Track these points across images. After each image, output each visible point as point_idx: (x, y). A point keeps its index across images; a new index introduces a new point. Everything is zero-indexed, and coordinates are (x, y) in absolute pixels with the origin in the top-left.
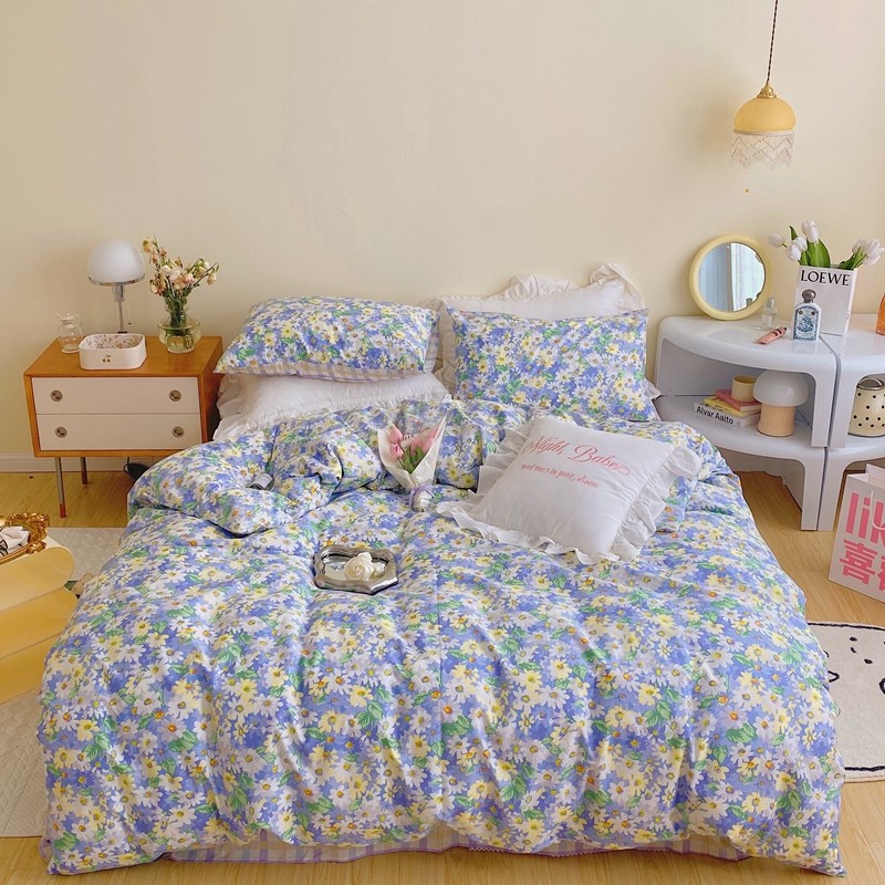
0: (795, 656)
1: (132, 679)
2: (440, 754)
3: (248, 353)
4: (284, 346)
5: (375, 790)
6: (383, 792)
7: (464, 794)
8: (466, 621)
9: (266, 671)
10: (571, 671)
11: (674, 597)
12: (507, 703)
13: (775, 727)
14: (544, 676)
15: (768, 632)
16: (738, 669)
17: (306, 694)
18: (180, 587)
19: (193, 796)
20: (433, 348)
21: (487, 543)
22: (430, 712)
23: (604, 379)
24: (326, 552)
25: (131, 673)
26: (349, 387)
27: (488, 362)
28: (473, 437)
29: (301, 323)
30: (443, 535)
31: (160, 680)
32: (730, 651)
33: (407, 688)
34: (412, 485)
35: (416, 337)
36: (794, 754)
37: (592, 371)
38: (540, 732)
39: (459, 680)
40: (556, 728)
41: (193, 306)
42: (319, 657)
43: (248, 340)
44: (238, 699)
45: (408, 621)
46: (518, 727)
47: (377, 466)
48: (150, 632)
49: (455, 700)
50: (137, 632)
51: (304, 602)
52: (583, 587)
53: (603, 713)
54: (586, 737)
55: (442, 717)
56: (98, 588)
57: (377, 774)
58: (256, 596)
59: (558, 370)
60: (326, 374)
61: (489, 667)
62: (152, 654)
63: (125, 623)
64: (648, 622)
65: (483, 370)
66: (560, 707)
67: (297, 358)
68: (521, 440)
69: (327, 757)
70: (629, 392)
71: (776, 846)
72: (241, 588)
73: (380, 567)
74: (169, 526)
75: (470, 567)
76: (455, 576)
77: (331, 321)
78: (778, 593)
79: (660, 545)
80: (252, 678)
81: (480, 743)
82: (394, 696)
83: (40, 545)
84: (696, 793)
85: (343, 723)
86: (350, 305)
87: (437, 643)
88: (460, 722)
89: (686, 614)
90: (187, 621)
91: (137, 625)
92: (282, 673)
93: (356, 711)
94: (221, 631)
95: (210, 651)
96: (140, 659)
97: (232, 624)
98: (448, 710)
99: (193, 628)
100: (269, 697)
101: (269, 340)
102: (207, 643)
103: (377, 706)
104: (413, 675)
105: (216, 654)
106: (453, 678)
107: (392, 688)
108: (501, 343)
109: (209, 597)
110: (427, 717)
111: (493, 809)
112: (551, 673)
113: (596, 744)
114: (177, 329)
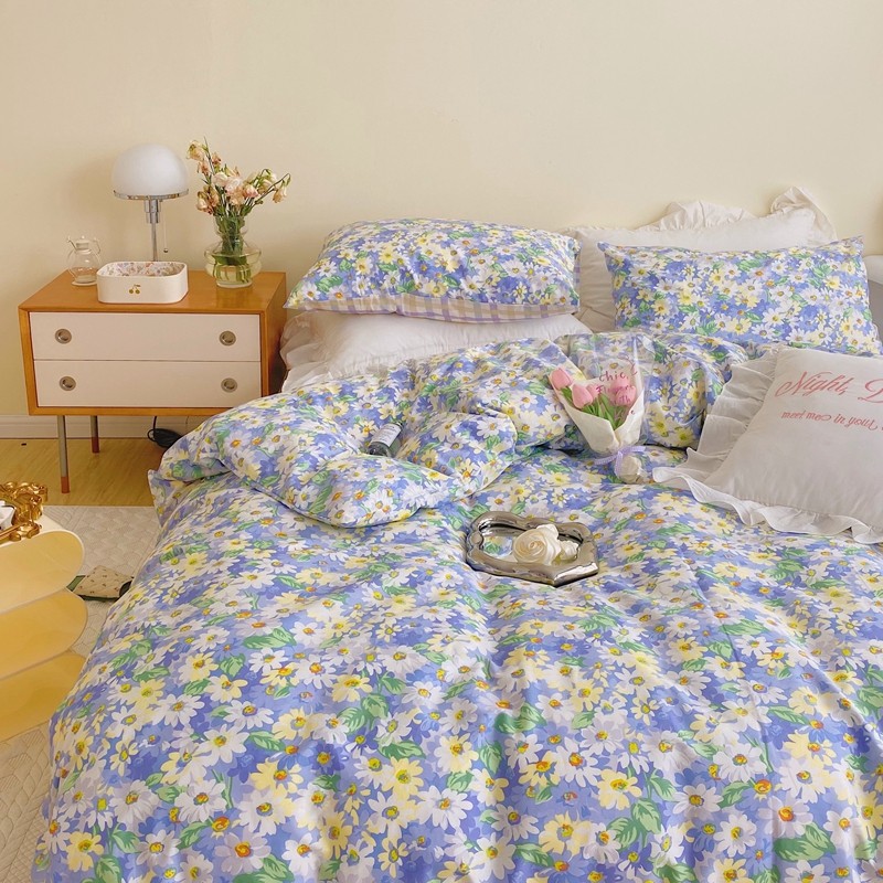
1: (175, 757)
3: (333, 283)
4: (383, 274)
9: (436, 744)
17: (515, 782)
18: (266, 594)
22: (753, 817)
23: (827, 320)
26: (468, 329)
28: (689, 377)
29: (406, 246)
31: (227, 760)
33: (705, 774)
37: (810, 311)
39: (802, 760)
41: (254, 230)
43: (332, 267)
44: (388, 794)
48: (213, 674)
49: (799, 796)
50: (189, 672)
55: (776, 828)
58: (398, 610)
59: (765, 310)
60: (438, 311)
61: (847, 737)
62: (216, 714)
63: (169, 658)
67: (400, 289)
72: (369, 594)
77: (447, 244)
80: (411, 757)
82: (679, 789)
83: (30, 528)
85: (586, 838)
86: (470, 226)
87: (744, 694)
88: (809, 836)
90: (280, 656)
91: (191, 661)
92: (467, 746)
93: (610, 816)
94: (344, 663)
95: (325, 702)
96: (193, 721)
97: (365, 657)
98: (786, 815)
99: (290, 667)
100: (447, 793)
101: (361, 267)
102: (319, 687)
103: (650, 809)
104: (715, 752)
105: (339, 708)
106: (789, 757)
107: (677, 775)
108: (682, 279)
109: (317, 611)
110: (748, 827)
114: (231, 256)
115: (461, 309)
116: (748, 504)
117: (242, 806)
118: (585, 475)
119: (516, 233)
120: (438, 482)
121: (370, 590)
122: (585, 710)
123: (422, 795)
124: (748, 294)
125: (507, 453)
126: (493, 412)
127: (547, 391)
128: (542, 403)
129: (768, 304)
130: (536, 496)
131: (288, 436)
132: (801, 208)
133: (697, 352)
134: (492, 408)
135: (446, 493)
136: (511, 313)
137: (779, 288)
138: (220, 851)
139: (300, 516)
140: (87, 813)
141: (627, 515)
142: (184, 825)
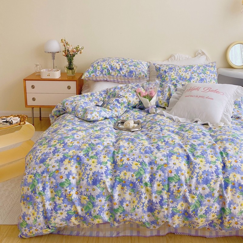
2: (167, 190)
3: (92, 72)
4: (103, 70)
5: (141, 205)
6: (143, 206)
7: (176, 207)
8: (175, 141)
9: (100, 156)
10: (216, 158)
12: (192, 170)
14: (206, 160)
17: (116, 164)
18: (70, 130)
22: (163, 172)
23: (206, 82)
25: (49, 156)
28: (167, 90)
29: (108, 63)
31: (59, 159)
33: (154, 163)
35: (144, 68)
37: (202, 80)
38: (207, 182)
39: (174, 161)
40: (212, 180)
43: (92, 68)
44: (90, 166)
45: (152, 141)
46: (197, 179)
48: (57, 143)
49: (173, 168)
50: (53, 143)
51: (114, 136)
53: (228, 175)
54: (223, 184)
55: (168, 174)
57: (142, 198)
58: (96, 133)
61: (185, 157)
62: (57, 150)
63: (49, 141)
66: (214, 172)
67: (107, 74)
69: (122, 189)
72: (91, 131)
75: (172, 127)
76: (167, 130)
77: (118, 62)
80: (95, 158)
81: (183, 186)
82: (149, 166)
83: (24, 123)
85: (129, 175)
86: (123, 59)
87: (164, 148)
88: (175, 177)
90: (71, 140)
91: (53, 141)
92: (107, 156)
93: (134, 171)
94: (84, 142)
95: (79, 149)
96: (53, 152)
97: (88, 141)
98: (170, 172)
99: (73, 142)
100: (102, 166)
101: (98, 68)
102: (78, 146)
103: (142, 170)
104: (156, 158)
105: (82, 150)
106: (172, 160)
107: (148, 163)
108: (172, 72)
109: (80, 133)
110: (162, 174)
111: (186, 214)
112: (209, 159)
113: (226, 188)
114: (70, 68)
115: (121, 79)
116: (176, 117)
117: (62, 168)
118: (143, 113)
119: (134, 60)
120: (109, 112)
121: (91, 130)
122: (131, 150)
123: (97, 166)
124: (187, 75)
125: (125, 107)
126: (123, 97)
127: (135, 93)
128: (134, 95)
129: (192, 78)
130: (131, 116)
131: (78, 102)
132: (203, 55)
133: (170, 85)
134: (122, 96)
135: (111, 114)
136: (132, 80)
137: (194, 74)
138: (57, 177)
139: (79, 118)
140: (31, 170)
141: (150, 119)
142: (50, 172)
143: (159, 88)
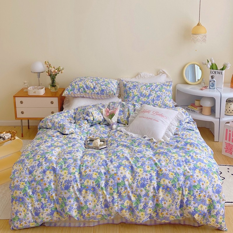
0: (210, 165)
1: (35, 170)
2: (117, 192)
4: (80, 89)
6: (101, 203)
7: (123, 204)
8: (124, 155)
9: (71, 168)
10: (151, 168)
11: (178, 150)
12: (134, 177)
13: (205, 185)
14: (144, 170)
15: (203, 159)
16: (195, 168)
17: (81, 175)
18: (49, 147)
19: (50, 205)
20: (118, 91)
21: (130, 137)
22: (114, 180)
23: (162, 99)
24: (88, 140)
25: (35, 169)
26: (97, 100)
27: (132, 94)
28: (127, 110)
29: (84, 83)
30: (119, 135)
31: (43, 171)
32: (193, 164)
33: (108, 173)
34: (111, 123)
35: (114, 87)
36: (211, 193)
37: (159, 97)
38: (143, 186)
39: (121, 171)
40: (147, 184)
42: (85, 164)
43: (71, 87)
44: (63, 176)
45: (109, 155)
46: (137, 184)
47: (102, 118)
48: (40, 158)
49: (121, 176)
50: (37, 158)
51: (82, 151)
52: (155, 147)
53: (160, 180)
54: (155, 187)
55: (117, 181)
56: (28, 147)
57: (100, 198)
58: (69, 149)
59: (150, 96)
60: (91, 96)
61: (129, 167)
62: (41, 164)
63: (34, 156)
64: (171, 156)
65: (131, 96)
66: (148, 178)
67: (83, 92)
68: (139, 111)
70: (168, 102)
71: (208, 221)
72: (65, 147)
73: (102, 143)
74: (47, 132)
75: (125, 143)
76: (121, 145)
77: (92, 82)
78: (206, 150)
79: (175, 138)
80: (67, 170)
81: (127, 189)
82: (104, 175)
83: (14, 138)
84: (185, 204)
86: (97, 78)
87: (116, 161)
88: (122, 182)
89: (181, 154)
90: (50, 155)
91: (37, 156)
92: (75, 168)
93: (94, 179)
96: (37, 165)
97: (62, 156)
99: (52, 157)
100: (71, 175)
101: (76, 87)
102: (55, 161)
103: (100, 178)
104: (109, 169)
108: (135, 89)
109: (57, 149)
110: (113, 181)
111: (131, 209)
112: (146, 169)
113: (158, 189)
114: (53, 85)
115: (95, 96)
116: (131, 133)
117: (45, 177)
118: (108, 128)
119: (105, 80)
122: (92, 163)
123: (68, 176)
132: (164, 74)
136: (104, 97)
138: (42, 185)
143: (121, 108)
